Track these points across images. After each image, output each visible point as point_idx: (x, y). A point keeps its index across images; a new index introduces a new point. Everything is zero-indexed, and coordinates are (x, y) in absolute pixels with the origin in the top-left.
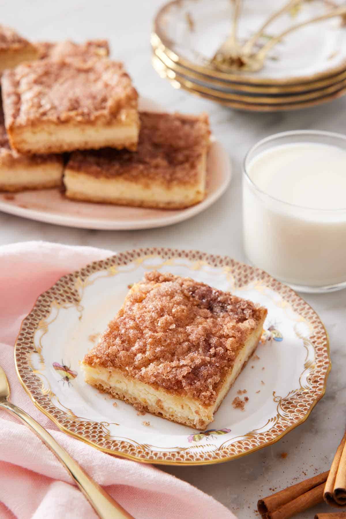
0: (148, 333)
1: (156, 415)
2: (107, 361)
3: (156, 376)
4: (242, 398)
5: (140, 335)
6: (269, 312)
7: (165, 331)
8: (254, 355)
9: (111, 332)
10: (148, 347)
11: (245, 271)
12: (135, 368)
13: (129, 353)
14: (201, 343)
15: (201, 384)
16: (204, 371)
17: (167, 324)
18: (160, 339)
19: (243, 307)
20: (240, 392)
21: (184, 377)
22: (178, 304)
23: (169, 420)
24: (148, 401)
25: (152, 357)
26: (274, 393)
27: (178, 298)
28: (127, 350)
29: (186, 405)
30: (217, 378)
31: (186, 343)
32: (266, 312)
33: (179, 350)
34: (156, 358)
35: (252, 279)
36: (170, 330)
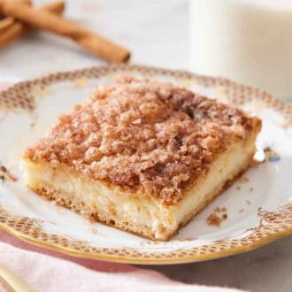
0: (105, 127)
1: (108, 225)
2: (51, 152)
3: (108, 170)
4: (220, 215)
5: (95, 129)
6: (264, 124)
7: (128, 126)
8: (243, 176)
9: (61, 125)
10: (104, 140)
11: (243, 91)
12: (85, 162)
13: (79, 146)
14: (170, 140)
15: (163, 180)
16: (170, 168)
17: (131, 118)
18: (119, 133)
19: (230, 113)
20: (218, 210)
21: (143, 171)
22: (149, 101)
23: (122, 229)
24: (97, 205)
25: (107, 151)
26: (260, 208)
27: (149, 96)
28: (78, 144)
29: (145, 208)
30: (186, 177)
31: (153, 140)
32: (259, 123)
33: (142, 146)
34: (112, 154)
35: (250, 100)
36: (134, 125)
